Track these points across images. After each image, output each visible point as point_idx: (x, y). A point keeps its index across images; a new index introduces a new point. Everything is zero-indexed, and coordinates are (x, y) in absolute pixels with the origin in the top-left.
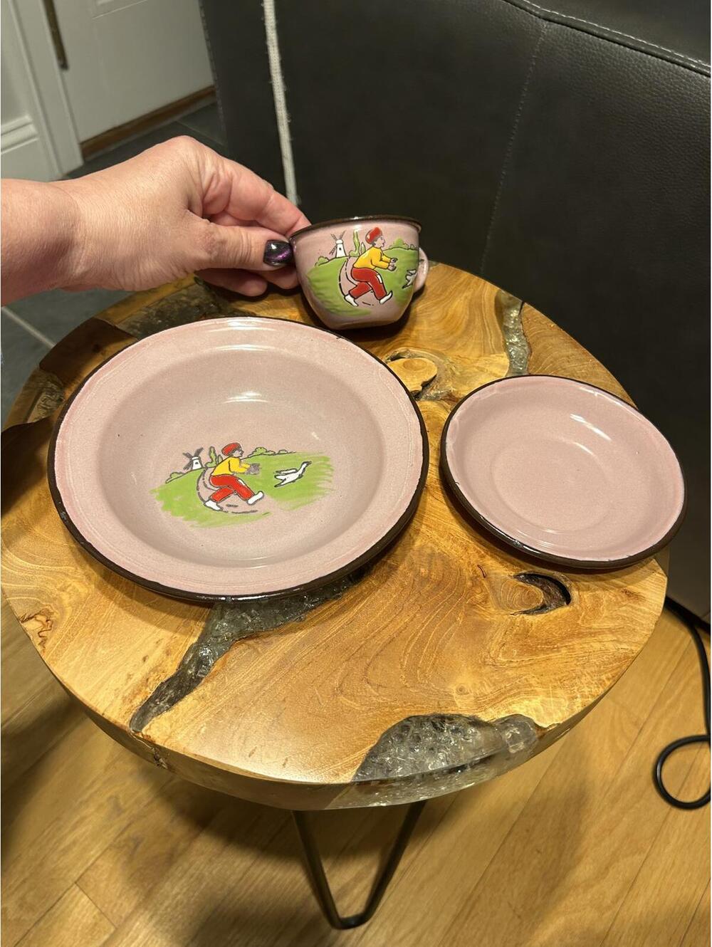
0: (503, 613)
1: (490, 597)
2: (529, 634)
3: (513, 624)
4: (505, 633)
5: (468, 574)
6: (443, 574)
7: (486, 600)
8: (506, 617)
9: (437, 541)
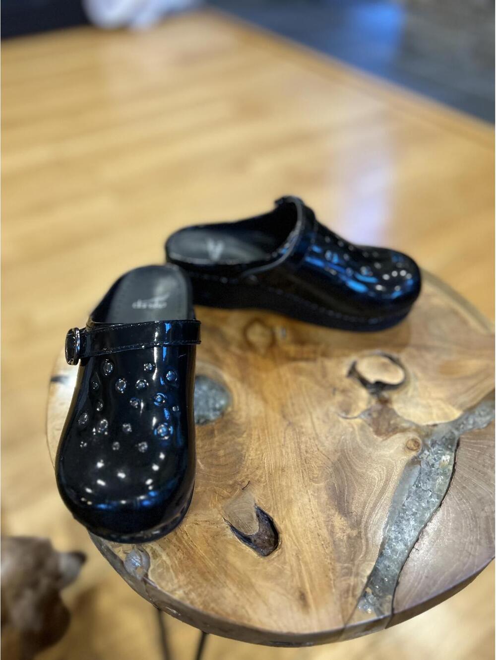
0: (221, 512)
1: (229, 501)
2: (215, 537)
3: (217, 523)
4: (206, 521)
5: (238, 478)
6: (227, 464)
7: (224, 498)
8: (219, 516)
9: (251, 449)
